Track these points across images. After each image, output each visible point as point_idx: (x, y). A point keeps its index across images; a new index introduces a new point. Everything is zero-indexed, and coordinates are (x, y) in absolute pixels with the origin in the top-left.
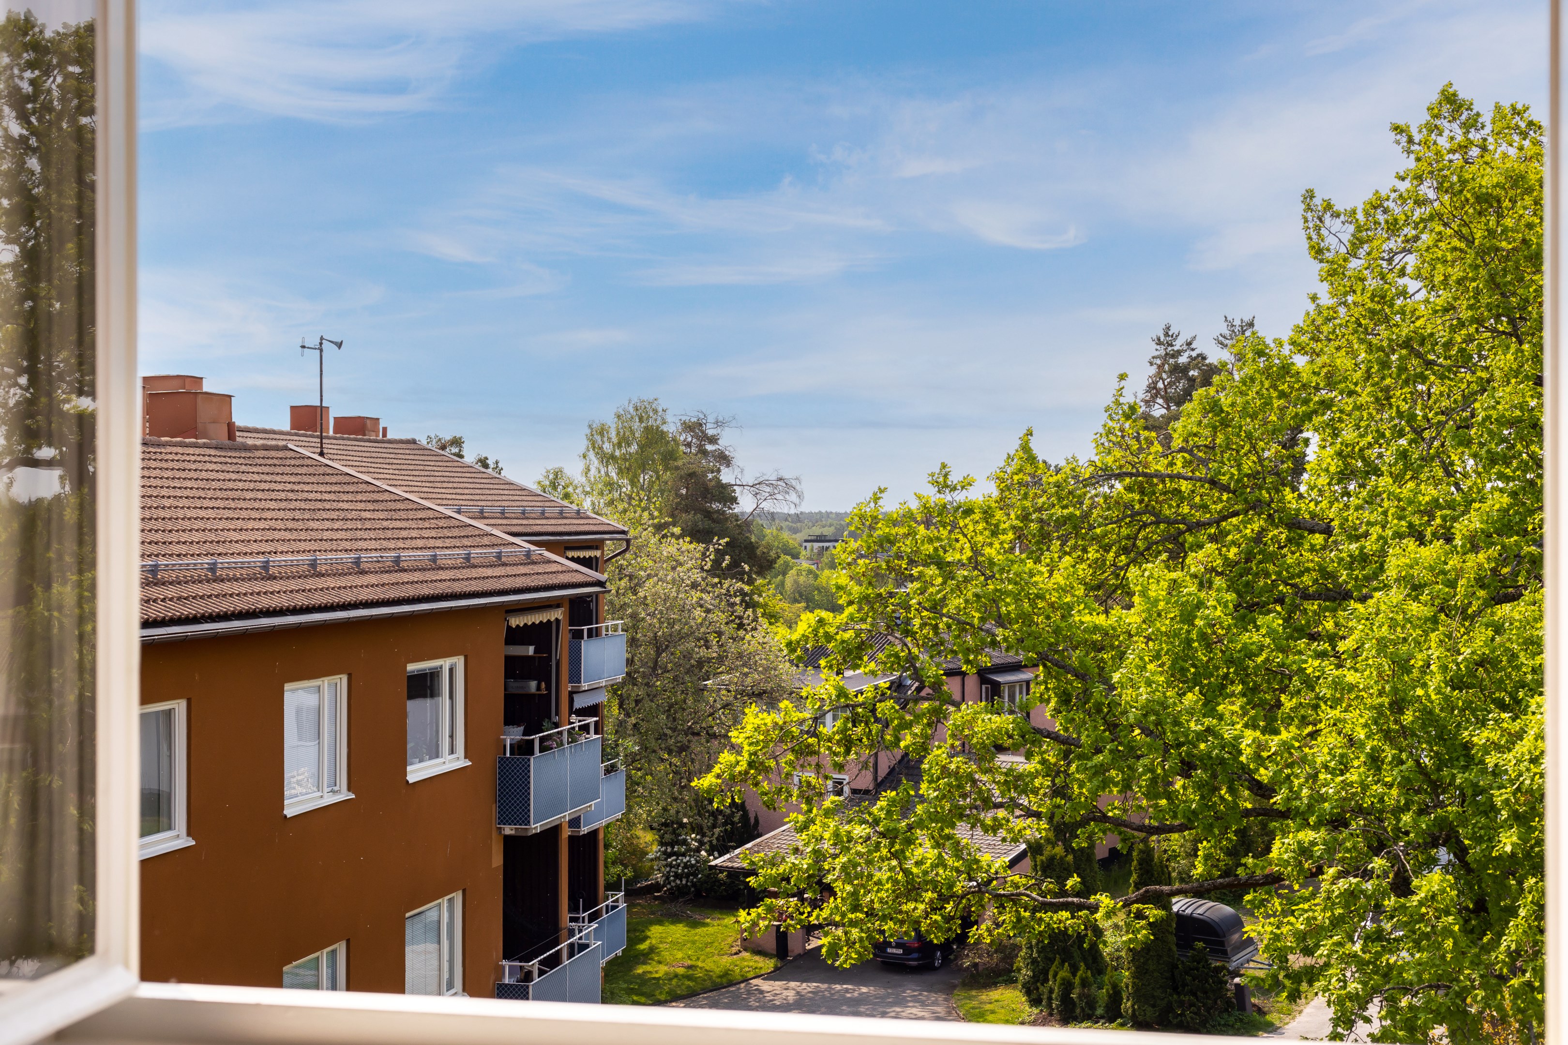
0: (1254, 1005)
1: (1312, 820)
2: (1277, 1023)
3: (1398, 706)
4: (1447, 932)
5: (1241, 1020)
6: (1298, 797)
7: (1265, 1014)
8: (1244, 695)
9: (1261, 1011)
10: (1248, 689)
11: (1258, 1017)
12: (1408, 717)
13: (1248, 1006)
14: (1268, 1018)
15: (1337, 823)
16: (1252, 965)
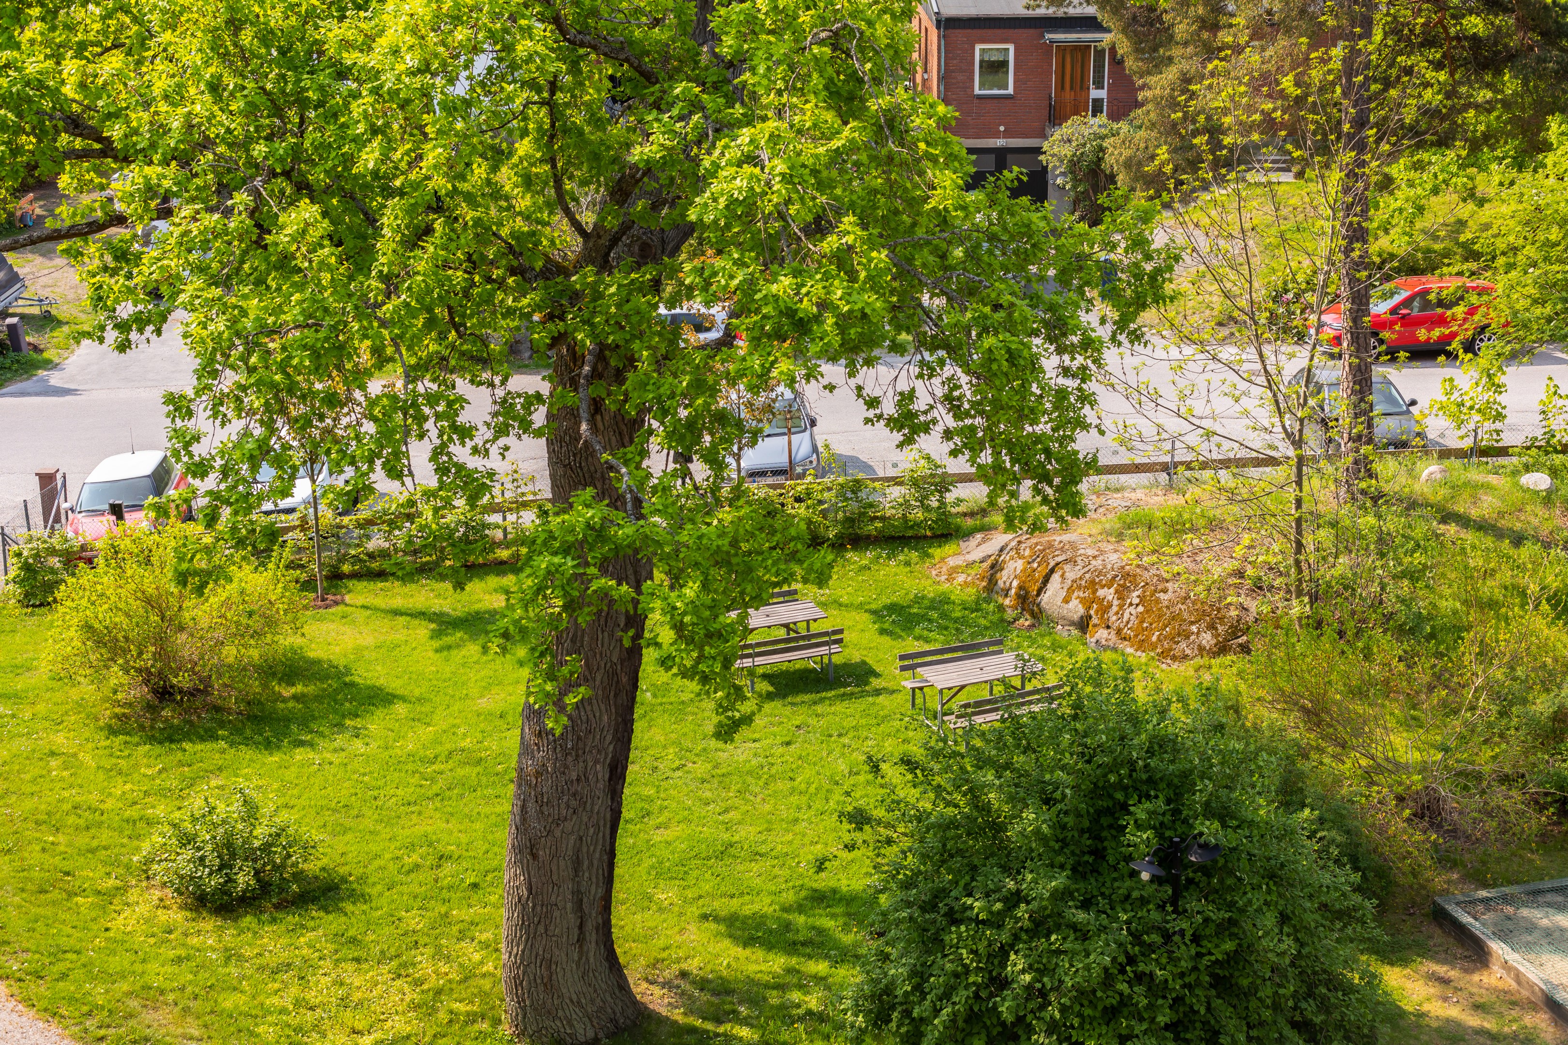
0: (29, 344)
1: (156, 158)
2: (56, 360)
3: (235, 25)
4: (324, 265)
5: (18, 361)
6: (136, 132)
7: (42, 351)
8: (43, 19)
9: (36, 349)
10: (49, 11)
11: (35, 356)
12: (247, 37)
13: (24, 346)
14: (46, 355)
15: (184, 160)
16: (20, 302)
